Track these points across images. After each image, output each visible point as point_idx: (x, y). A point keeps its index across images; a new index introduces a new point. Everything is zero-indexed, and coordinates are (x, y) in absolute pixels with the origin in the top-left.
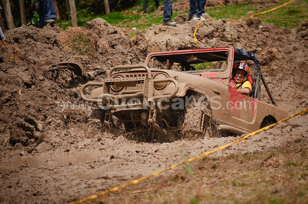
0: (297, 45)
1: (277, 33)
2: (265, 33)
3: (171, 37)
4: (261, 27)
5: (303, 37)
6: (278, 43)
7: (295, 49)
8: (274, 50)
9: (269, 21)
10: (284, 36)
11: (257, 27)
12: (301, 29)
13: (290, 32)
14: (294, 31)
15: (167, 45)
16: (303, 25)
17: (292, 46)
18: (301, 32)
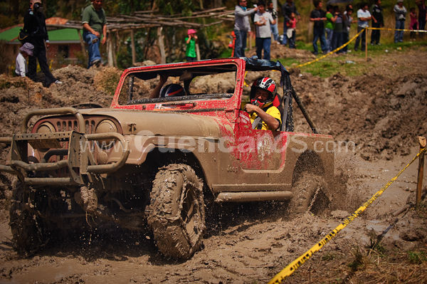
0: (329, 92)
1: (313, 81)
2: (304, 81)
3: (222, 80)
4: (301, 75)
5: (334, 85)
6: (314, 89)
7: (328, 95)
8: (310, 95)
9: (308, 71)
10: (319, 84)
11: (297, 76)
12: (333, 79)
13: (324, 81)
14: (327, 80)
15: (219, 87)
16: (334, 76)
17: (326, 92)
18: (332, 82)
